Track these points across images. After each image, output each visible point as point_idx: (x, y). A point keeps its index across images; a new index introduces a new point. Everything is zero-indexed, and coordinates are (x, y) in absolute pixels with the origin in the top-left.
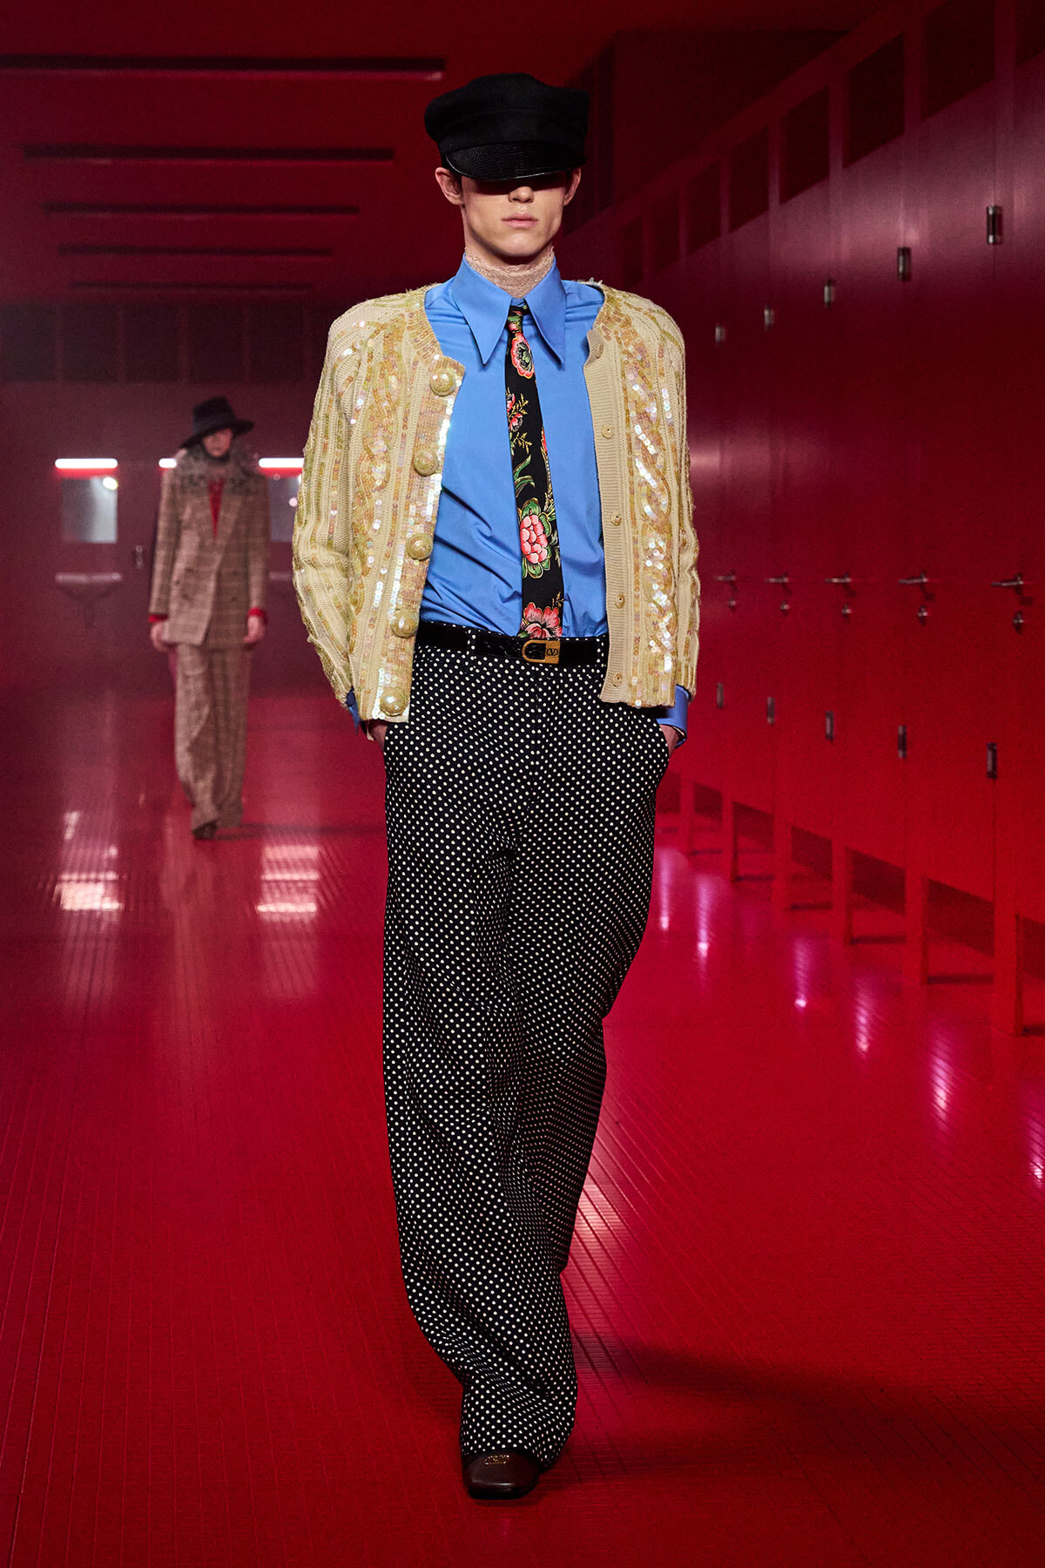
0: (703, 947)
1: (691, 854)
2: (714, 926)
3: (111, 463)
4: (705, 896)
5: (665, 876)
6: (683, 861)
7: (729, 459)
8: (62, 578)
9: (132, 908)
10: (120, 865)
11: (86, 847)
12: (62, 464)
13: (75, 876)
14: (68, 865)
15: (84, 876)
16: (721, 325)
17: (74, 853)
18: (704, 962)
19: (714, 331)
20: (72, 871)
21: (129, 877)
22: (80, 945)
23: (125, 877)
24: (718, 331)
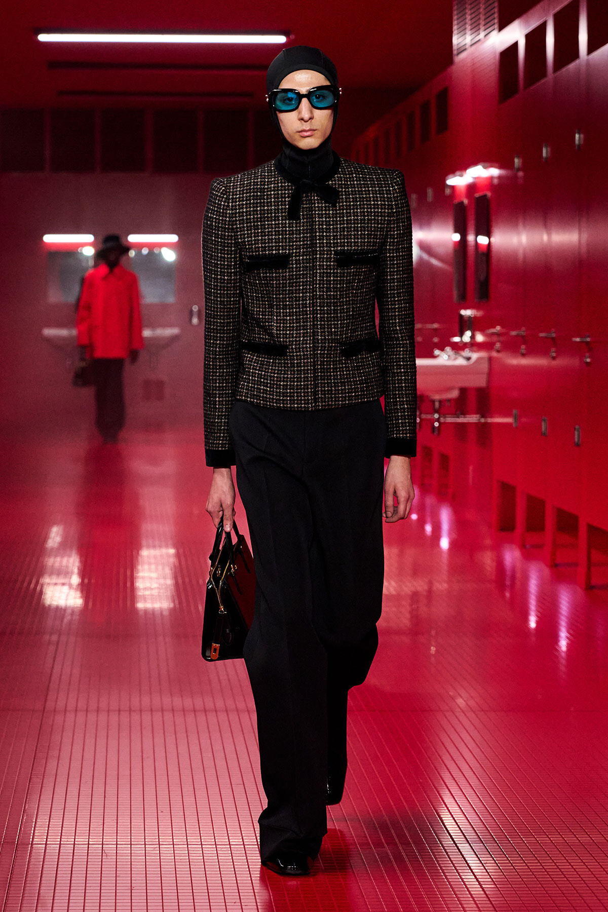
0: (563, 644)
1: (554, 566)
2: (571, 628)
3: (90, 238)
4: (565, 603)
5: (533, 586)
6: (547, 571)
7: (585, 236)
8: (47, 332)
11: (62, 557)
12: (48, 238)
13: (54, 580)
15: (61, 580)
16: (579, 133)
17: (52, 561)
18: (563, 655)
19: (575, 136)
20: (51, 574)
22: (54, 638)
24: (577, 136)
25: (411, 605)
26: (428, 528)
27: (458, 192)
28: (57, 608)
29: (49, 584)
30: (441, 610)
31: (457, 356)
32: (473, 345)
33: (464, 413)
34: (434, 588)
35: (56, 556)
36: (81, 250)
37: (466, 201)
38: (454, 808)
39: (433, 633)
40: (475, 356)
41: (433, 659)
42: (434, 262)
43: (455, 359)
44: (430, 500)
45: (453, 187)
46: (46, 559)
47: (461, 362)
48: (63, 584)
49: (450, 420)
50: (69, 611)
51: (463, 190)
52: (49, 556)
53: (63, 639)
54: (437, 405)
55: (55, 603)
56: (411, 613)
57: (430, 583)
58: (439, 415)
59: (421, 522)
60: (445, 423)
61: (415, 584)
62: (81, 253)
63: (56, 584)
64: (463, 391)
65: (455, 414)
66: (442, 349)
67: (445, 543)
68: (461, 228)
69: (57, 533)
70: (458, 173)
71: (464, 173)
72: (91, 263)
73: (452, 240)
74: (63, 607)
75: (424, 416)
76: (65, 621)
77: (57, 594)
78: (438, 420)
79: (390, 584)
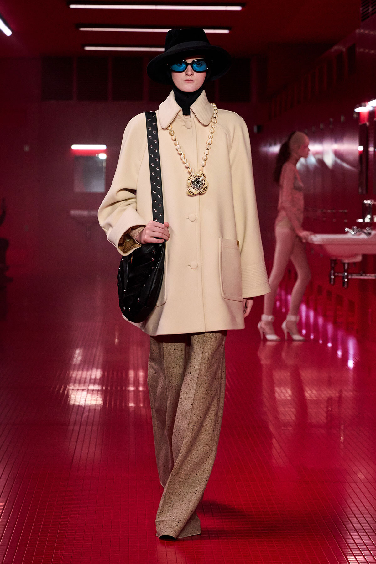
3: (103, 147)
8: (73, 212)
9: (107, 405)
10: (102, 381)
11: (83, 370)
12: (75, 147)
13: (77, 387)
14: (73, 381)
17: (76, 374)
20: (75, 383)
21: (107, 388)
22: (77, 428)
23: (104, 388)
25: (327, 407)
26: (340, 353)
27: (362, 117)
28: (79, 406)
29: (73, 390)
30: (348, 411)
31: (361, 232)
32: (372, 225)
33: (365, 273)
34: (343, 395)
35: (78, 370)
36: (98, 155)
37: (368, 124)
38: (356, 551)
39: (342, 427)
40: (373, 232)
41: (342, 446)
42: (345, 165)
43: (360, 235)
44: (340, 334)
45: (359, 114)
46: (72, 372)
47: (363, 236)
48: (83, 390)
49: (355, 277)
50: (87, 409)
51: (366, 116)
52: (74, 370)
53: (83, 427)
54: (346, 266)
55: (77, 403)
56: (327, 412)
57: (340, 392)
58: (348, 274)
59: (335, 349)
60: (351, 279)
61: (330, 392)
62: (98, 157)
63: (78, 390)
64: (365, 256)
65: (360, 273)
66: (350, 228)
67: (351, 364)
68: (364, 142)
69: (79, 354)
70: (363, 104)
71: (367, 103)
72: (104, 164)
73: (358, 150)
74: (83, 406)
75: (336, 274)
76: (84, 416)
77: (78, 397)
78: (347, 277)
79: (312, 392)
